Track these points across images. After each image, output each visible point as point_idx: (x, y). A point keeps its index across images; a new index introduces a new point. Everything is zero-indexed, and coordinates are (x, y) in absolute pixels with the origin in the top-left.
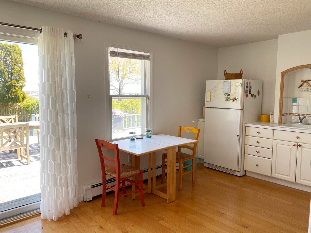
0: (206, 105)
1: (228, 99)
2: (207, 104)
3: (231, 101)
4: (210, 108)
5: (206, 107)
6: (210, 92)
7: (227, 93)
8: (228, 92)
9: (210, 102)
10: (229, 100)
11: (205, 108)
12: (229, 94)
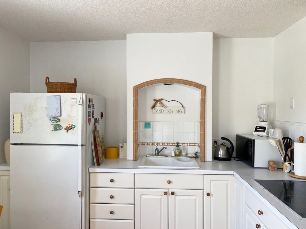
0: (12, 140)
1: (57, 128)
2: (13, 138)
3: (63, 131)
4: (22, 144)
5: (12, 144)
6: (20, 115)
7: (55, 117)
8: (57, 114)
9: (20, 134)
10: (60, 129)
11: (11, 146)
12: (59, 118)
